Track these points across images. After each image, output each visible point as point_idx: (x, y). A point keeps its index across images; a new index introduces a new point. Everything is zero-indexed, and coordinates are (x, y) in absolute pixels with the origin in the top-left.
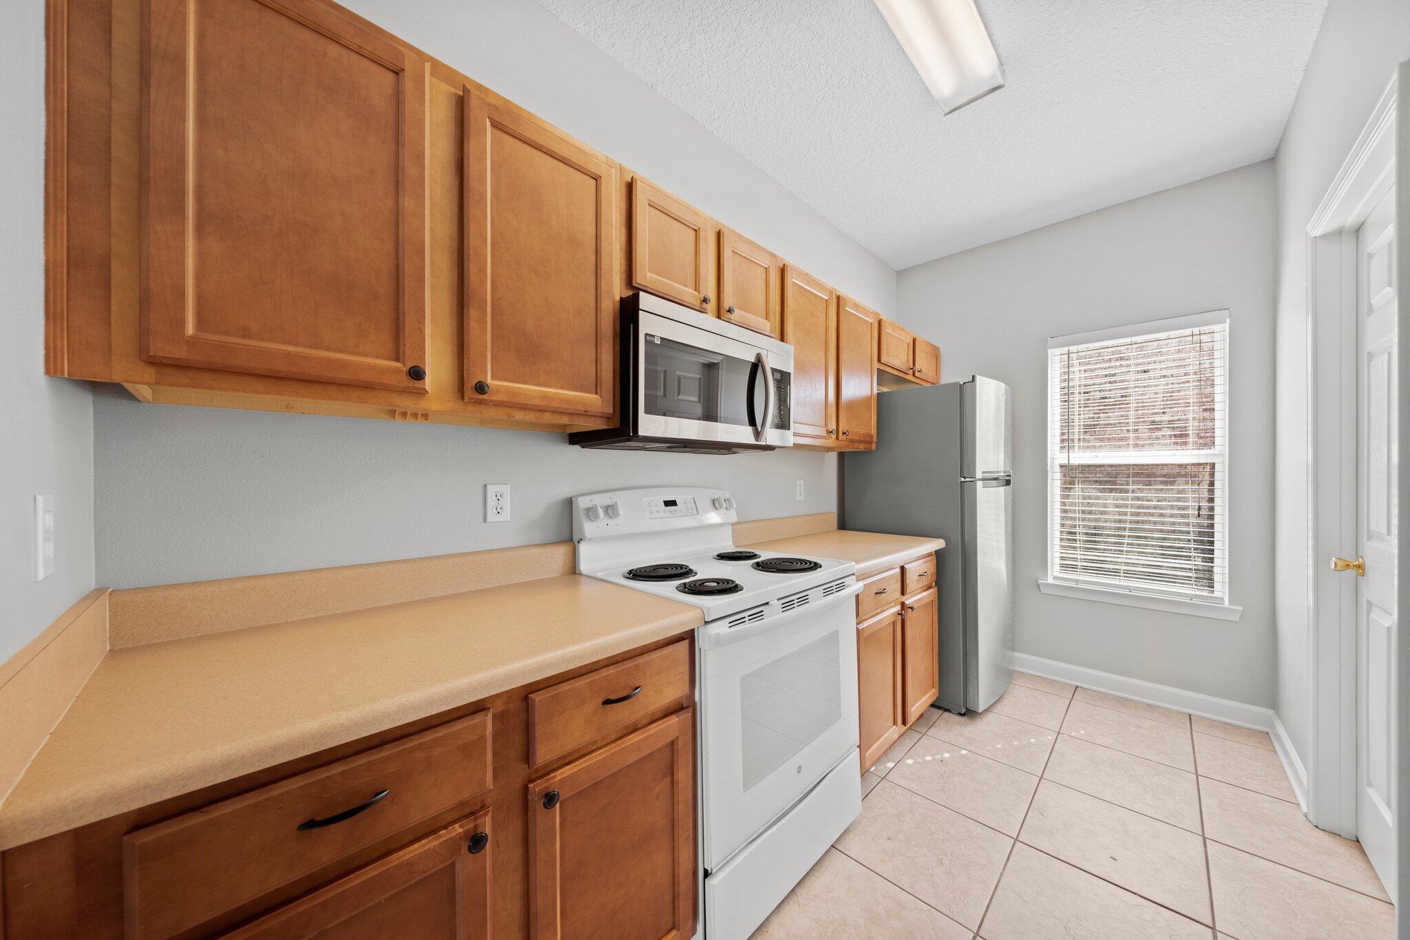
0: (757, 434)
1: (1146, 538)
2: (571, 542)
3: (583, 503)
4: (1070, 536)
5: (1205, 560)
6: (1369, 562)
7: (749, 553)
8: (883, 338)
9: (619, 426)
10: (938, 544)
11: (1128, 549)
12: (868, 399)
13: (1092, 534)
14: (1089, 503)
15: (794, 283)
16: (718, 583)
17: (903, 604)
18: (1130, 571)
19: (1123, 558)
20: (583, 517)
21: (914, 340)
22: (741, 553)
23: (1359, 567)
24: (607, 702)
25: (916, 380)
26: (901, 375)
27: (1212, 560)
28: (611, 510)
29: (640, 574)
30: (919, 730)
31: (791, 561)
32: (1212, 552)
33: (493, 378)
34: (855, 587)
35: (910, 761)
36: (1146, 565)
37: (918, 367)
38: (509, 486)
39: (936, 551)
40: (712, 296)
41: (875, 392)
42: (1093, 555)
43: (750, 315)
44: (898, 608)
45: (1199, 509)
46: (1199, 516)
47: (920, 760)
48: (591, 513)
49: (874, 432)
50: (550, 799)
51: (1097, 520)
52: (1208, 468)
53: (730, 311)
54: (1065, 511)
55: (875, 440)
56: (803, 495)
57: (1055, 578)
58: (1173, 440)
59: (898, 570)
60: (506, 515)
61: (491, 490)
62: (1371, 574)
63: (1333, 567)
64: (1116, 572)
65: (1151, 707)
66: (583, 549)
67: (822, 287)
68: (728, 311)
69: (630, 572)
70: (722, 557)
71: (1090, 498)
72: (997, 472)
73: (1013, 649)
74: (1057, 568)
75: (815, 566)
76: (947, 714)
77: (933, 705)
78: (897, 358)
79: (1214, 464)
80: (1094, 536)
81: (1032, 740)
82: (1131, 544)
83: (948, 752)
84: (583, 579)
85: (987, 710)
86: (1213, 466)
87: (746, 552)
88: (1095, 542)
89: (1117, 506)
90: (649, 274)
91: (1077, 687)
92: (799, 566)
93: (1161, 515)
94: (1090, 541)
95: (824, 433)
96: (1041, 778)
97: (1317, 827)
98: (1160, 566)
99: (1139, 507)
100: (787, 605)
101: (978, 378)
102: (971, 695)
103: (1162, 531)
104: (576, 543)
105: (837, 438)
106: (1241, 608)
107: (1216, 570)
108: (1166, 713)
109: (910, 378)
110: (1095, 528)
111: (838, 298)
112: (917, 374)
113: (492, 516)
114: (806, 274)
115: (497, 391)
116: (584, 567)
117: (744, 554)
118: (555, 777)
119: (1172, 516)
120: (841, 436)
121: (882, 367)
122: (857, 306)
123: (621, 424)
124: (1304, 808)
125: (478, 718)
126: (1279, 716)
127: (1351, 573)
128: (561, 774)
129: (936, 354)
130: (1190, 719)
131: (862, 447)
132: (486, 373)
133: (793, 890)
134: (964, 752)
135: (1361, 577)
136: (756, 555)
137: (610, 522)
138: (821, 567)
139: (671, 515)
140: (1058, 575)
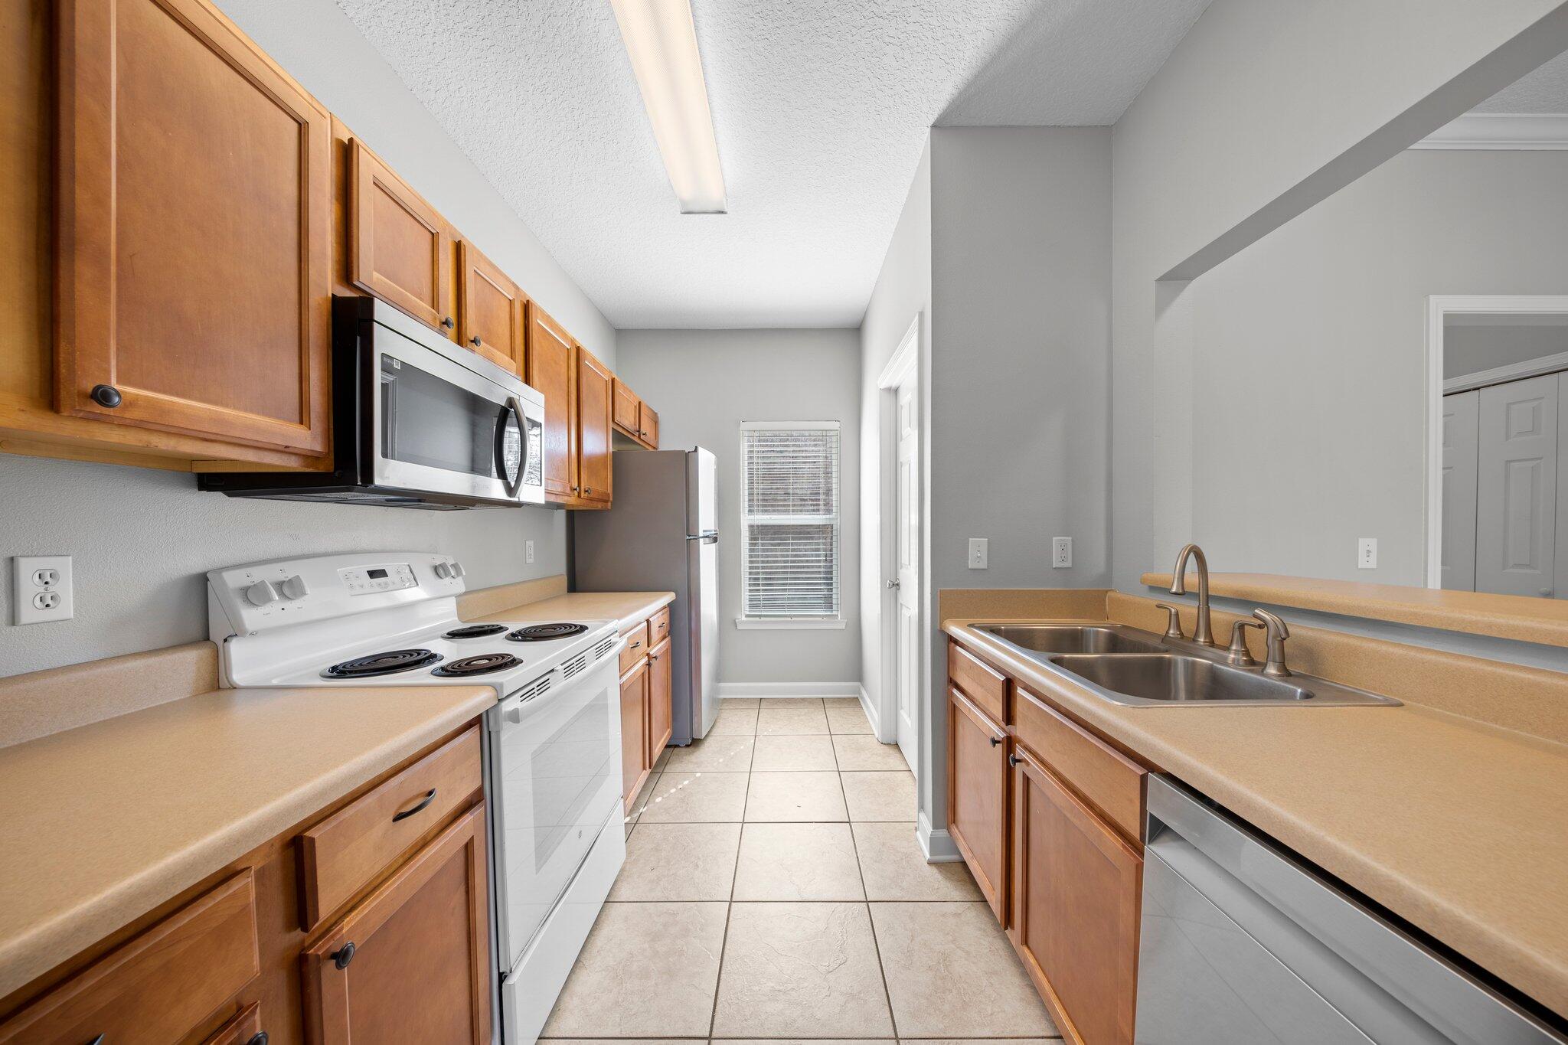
0: (511, 490)
2: (208, 642)
3: (234, 580)
4: (754, 581)
6: (902, 582)
7: (493, 626)
8: (616, 398)
9: (332, 471)
10: (668, 598)
12: (606, 456)
13: (769, 579)
14: (766, 554)
15: (539, 324)
16: (490, 660)
17: (648, 655)
20: (239, 602)
21: (640, 403)
22: (482, 627)
23: (898, 585)
24: (399, 817)
25: (641, 443)
26: (629, 436)
27: (831, 590)
28: (289, 589)
29: (352, 669)
30: (658, 771)
31: (554, 627)
32: (832, 584)
33: (118, 382)
34: (621, 644)
35: (659, 800)
36: (799, 598)
37: (643, 430)
38: (70, 558)
39: (669, 604)
40: (452, 317)
41: (611, 449)
42: (769, 596)
43: (496, 351)
44: (646, 659)
45: (826, 556)
46: (826, 560)
47: (665, 796)
48: (252, 595)
49: (610, 490)
50: (341, 957)
51: (771, 567)
52: (829, 528)
53: (475, 341)
55: (611, 499)
56: (532, 557)
57: (747, 616)
58: (812, 507)
59: (645, 623)
60: (66, 609)
61: (28, 569)
62: (902, 588)
64: (782, 606)
65: (803, 700)
66: (237, 650)
67: (564, 335)
68: (472, 341)
69: (334, 669)
70: (454, 635)
71: (767, 550)
72: (710, 531)
73: (720, 682)
74: (747, 608)
75: (583, 628)
76: (677, 750)
77: (667, 746)
78: (627, 419)
81: (742, 747)
83: (685, 780)
84: (237, 694)
85: (707, 736)
86: (832, 526)
87: (488, 626)
88: (771, 584)
89: (783, 556)
90: (376, 275)
91: (761, 699)
92: (563, 631)
93: (807, 561)
94: (768, 584)
95: (568, 490)
96: (750, 772)
97: (882, 743)
98: (803, 598)
99: (795, 556)
100: (569, 671)
101: (700, 449)
102: (695, 726)
103: (807, 573)
104: (220, 643)
105: (579, 496)
106: (846, 620)
107: (834, 596)
109: (636, 439)
110: (770, 573)
111: (578, 349)
112: (642, 437)
113: (29, 612)
114: (549, 317)
115: (132, 403)
116: (238, 677)
117: (486, 628)
118: (342, 928)
119: (812, 561)
120: (583, 495)
121: (616, 427)
122: (594, 362)
123: (336, 469)
124: (877, 735)
125: (236, 885)
126: (862, 685)
127: (894, 588)
128: (348, 923)
129: (655, 420)
130: (823, 701)
131: (600, 506)
132: (108, 372)
133: (578, 961)
134: (698, 775)
135: (897, 592)
136: (502, 628)
137: (287, 605)
138: (587, 628)
139: (380, 590)
140: (748, 613)
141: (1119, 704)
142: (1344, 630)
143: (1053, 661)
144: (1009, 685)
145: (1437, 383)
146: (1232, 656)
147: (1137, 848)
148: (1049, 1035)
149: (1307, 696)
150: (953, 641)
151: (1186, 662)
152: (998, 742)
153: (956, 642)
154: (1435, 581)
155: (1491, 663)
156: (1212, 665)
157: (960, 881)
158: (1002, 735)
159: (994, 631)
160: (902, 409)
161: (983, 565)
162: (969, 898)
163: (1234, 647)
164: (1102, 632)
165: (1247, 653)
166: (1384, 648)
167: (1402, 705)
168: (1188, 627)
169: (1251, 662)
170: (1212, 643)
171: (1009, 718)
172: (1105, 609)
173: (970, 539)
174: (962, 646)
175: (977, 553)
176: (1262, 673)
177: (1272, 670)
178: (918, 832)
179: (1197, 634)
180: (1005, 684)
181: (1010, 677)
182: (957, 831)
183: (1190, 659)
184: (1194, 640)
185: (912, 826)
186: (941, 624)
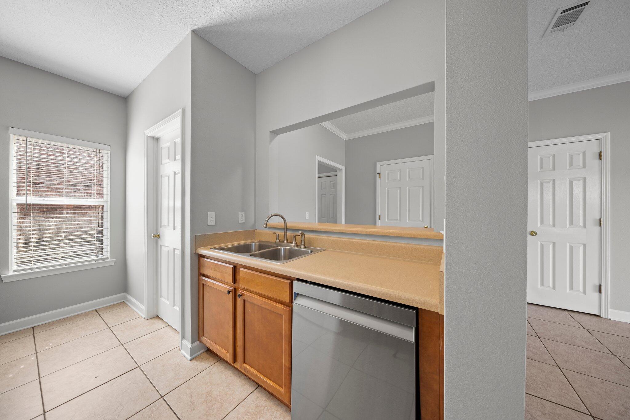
1: (73, 239)
4: (24, 245)
5: (99, 244)
6: (161, 233)
11: (63, 246)
13: (41, 242)
14: (39, 225)
18: (64, 256)
19: (60, 251)
23: (158, 236)
27: (102, 244)
32: (102, 240)
36: (73, 251)
42: (42, 253)
45: (99, 224)
46: (99, 226)
51: (44, 234)
52: (101, 207)
54: (21, 231)
57: (14, 271)
58: (86, 194)
62: (161, 236)
63: (152, 237)
71: (39, 222)
74: (15, 265)
79: (103, 205)
80: (41, 243)
82: (65, 243)
86: (103, 206)
88: (43, 245)
89: (56, 225)
91: (33, 328)
93: (81, 228)
94: (39, 246)
96: (40, 379)
97: (148, 319)
98: (80, 251)
99: (69, 225)
103: (81, 235)
106: (115, 260)
107: (104, 247)
108: (86, 314)
110: (43, 238)
119: (85, 227)
124: (143, 316)
126: (128, 294)
127: (156, 238)
130: (96, 311)
135: (158, 239)
140: (16, 269)
141: (279, 264)
142: (315, 234)
143: (251, 255)
144: (235, 269)
145: (317, 176)
146: (293, 245)
147: (290, 305)
148: (253, 390)
149: (312, 252)
150: (201, 256)
151: (284, 249)
152: (231, 292)
153: (203, 256)
154: (317, 222)
155: (339, 238)
156: (290, 248)
157: (207, 359)
158: (232, 289)
159: (223, 249)
160: (161, 150)
161: (214, 223)
162: (212, 363)
163: (294, 242)
164: (257, 244)
165: (296, 243)
166: (317, 237)
167: (326, 250)
168: (281, 238)
169: (297, 246)
170: (287, 242)
171: (235, 281)
172: (254, 236)
173: (208, 213)
174: (208, 258)
175: (211, 218)
176: (300, 248)
177: (302, 247)
178: (182, 351)
179: (284, 240)
180: (233, 269)
181: (235, 265)
182: (205, 338)
183: (284, 247)
184: (284, 242)
185: (177, 349)
186: (196, 250)
